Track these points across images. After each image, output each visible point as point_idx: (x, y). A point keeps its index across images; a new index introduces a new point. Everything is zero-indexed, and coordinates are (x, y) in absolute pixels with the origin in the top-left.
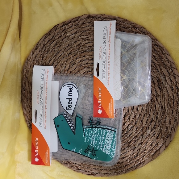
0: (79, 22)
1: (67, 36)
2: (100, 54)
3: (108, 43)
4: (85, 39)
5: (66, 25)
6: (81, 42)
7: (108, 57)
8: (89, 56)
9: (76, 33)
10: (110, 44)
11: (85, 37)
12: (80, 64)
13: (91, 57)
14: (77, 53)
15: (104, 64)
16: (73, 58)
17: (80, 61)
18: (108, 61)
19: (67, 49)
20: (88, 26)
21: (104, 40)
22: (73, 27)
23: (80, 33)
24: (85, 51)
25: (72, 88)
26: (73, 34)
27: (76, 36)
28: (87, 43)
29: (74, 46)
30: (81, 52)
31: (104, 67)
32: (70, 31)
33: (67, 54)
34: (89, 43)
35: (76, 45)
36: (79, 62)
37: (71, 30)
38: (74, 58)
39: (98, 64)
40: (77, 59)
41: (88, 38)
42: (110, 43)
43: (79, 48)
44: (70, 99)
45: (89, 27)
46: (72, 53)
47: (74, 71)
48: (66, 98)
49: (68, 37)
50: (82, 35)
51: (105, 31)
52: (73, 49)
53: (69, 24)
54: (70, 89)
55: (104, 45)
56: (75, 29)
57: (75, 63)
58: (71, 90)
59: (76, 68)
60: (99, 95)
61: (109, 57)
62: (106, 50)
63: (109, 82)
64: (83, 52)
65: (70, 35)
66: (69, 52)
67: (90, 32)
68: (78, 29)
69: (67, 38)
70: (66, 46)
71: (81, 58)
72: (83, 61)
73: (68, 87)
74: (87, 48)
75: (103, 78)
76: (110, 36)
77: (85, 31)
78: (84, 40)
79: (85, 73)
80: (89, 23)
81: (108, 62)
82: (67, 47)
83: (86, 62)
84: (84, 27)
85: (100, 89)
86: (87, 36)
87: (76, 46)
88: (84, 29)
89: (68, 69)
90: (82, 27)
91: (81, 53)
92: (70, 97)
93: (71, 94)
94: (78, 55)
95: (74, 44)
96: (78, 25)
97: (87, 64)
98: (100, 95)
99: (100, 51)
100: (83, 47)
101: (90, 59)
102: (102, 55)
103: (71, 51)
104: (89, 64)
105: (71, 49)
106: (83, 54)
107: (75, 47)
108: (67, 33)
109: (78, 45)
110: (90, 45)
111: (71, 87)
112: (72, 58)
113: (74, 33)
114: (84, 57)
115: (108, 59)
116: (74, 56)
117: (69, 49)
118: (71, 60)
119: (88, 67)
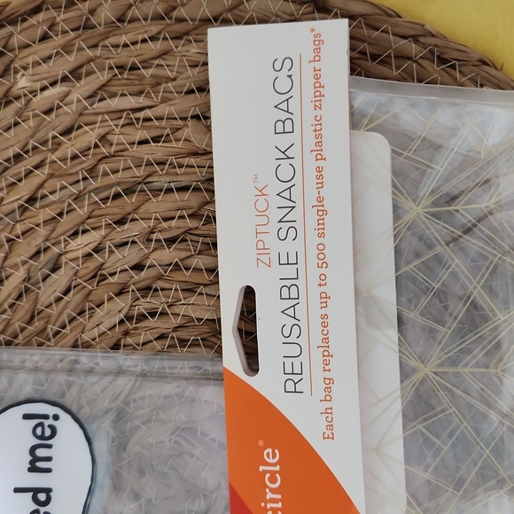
0: (92, 12)
1: (15, 91)
2: (260, 229)
3: (311, 164)
4: (130, 118)
5: (13, 22)
6: (102, 131)
7: (313, 252)
8: (152, 223)
9: (76, 74)
10: (319, 170)
11: (132, 102)
12: (92, 265)
13: (164, 225)
14: (78, 198)
15: (290, 292)
16: (49, 228)
17: (98, 250)
18: (314, 273)
19: (13, 170)
20: (153, 38)
21: (284, 141)
22: (58, 41)
23: (103, 77)
24: (129, 191)
25: (51, 421)
26: (53, 84)
27: (74, 96)
28: (141, 143)
29: (59, 154)
30: (104, 195)
31: (291, 312)
32: (36, 64)
33: (16, 205)
34: (156, 139)
35: (70, 147)
36: (89, 255)
37: (47, 53)
38: (59, 230)
39: (249, 293)
40: (75, 234)
41: (148, 113)
42: (320, 163)
43: (92, 170)
44: (42, 497)
45: (155, 47)
46: (46, 201)
47: (54, 311)
48: (17, 490)
49: (23, 100)
50: (113, 89)
51: (283, 85)
52: (51, 176)
53: (32, 21)
54: (39, 431)
55: (285, 173)
56: (67, 48)
57: (63, 259)
58: (45, 435)
59: (66, 292)
60: (269, 496)
61: (321, 249)
62: (299, 205)
63: (328, 411)
64: (117, 196)
65: (38, 85)
66: (25, 189)
67: (160, 72)
68: (90, 53)
69: (17, 105)
70: (11, 153)
71: (103, 232)
72: (111, 252)
73: (27, 417)
74: (141, 172)
75: (290, 386)
76: (318, 121)
77: (134, 68)
78: (121, 122)
79: (121, 322)
80: (158, 17)
81: (314, 280)
82: (18, 158)
83: (130, 255)
84: (126, 45)
85: (271, 457)
86: (141, 101)
87: (75, 157)
88: (124, 56)
89: (15, 295)
90: (113, 40)
91: (105, 200)
92: (38, 480)
93: (49, 459)
94: (82, 212)
95: (59, 144)
96: (88, 26)
97: (138, 267)
98: (273, 491)
99: (261, 213)
100: (114, 166)
101: (158, 241)
102: (271, 240)
103: (41, 186)
104: (152, 272)
105: (41, 175)
106: (114, 209)
107: (64, 160)
108: (16, 72)
109: (85, 152)
110: (159, 156)
111: (46, 417)
112: (42, 232)
113: (65, 79)
114: (121, 222)
115: (313, 260)
116: (60, 214)
117: (29, 173)
118: (37, 240)
119: (147, 290)
